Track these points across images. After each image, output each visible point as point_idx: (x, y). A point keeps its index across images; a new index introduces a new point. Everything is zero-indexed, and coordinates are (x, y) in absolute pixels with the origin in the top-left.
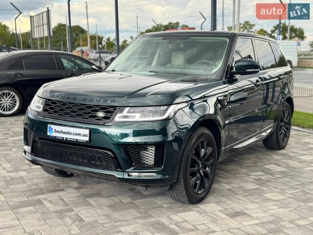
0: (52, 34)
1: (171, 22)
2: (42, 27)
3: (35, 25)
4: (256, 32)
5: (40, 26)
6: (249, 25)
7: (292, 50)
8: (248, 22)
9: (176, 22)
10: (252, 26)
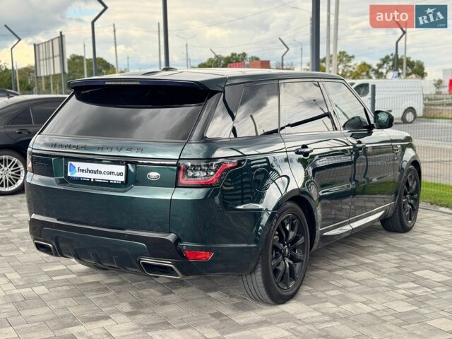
0: (67, 71)
1: (234, 52)
2: (52, 60)
3: (41, 58)
4: (355, 67)
5: (49, 58)
6: (346, 56)
7: (414, 93)
8: (344, 52)
9: (241, 52)
10: (350, 58)
